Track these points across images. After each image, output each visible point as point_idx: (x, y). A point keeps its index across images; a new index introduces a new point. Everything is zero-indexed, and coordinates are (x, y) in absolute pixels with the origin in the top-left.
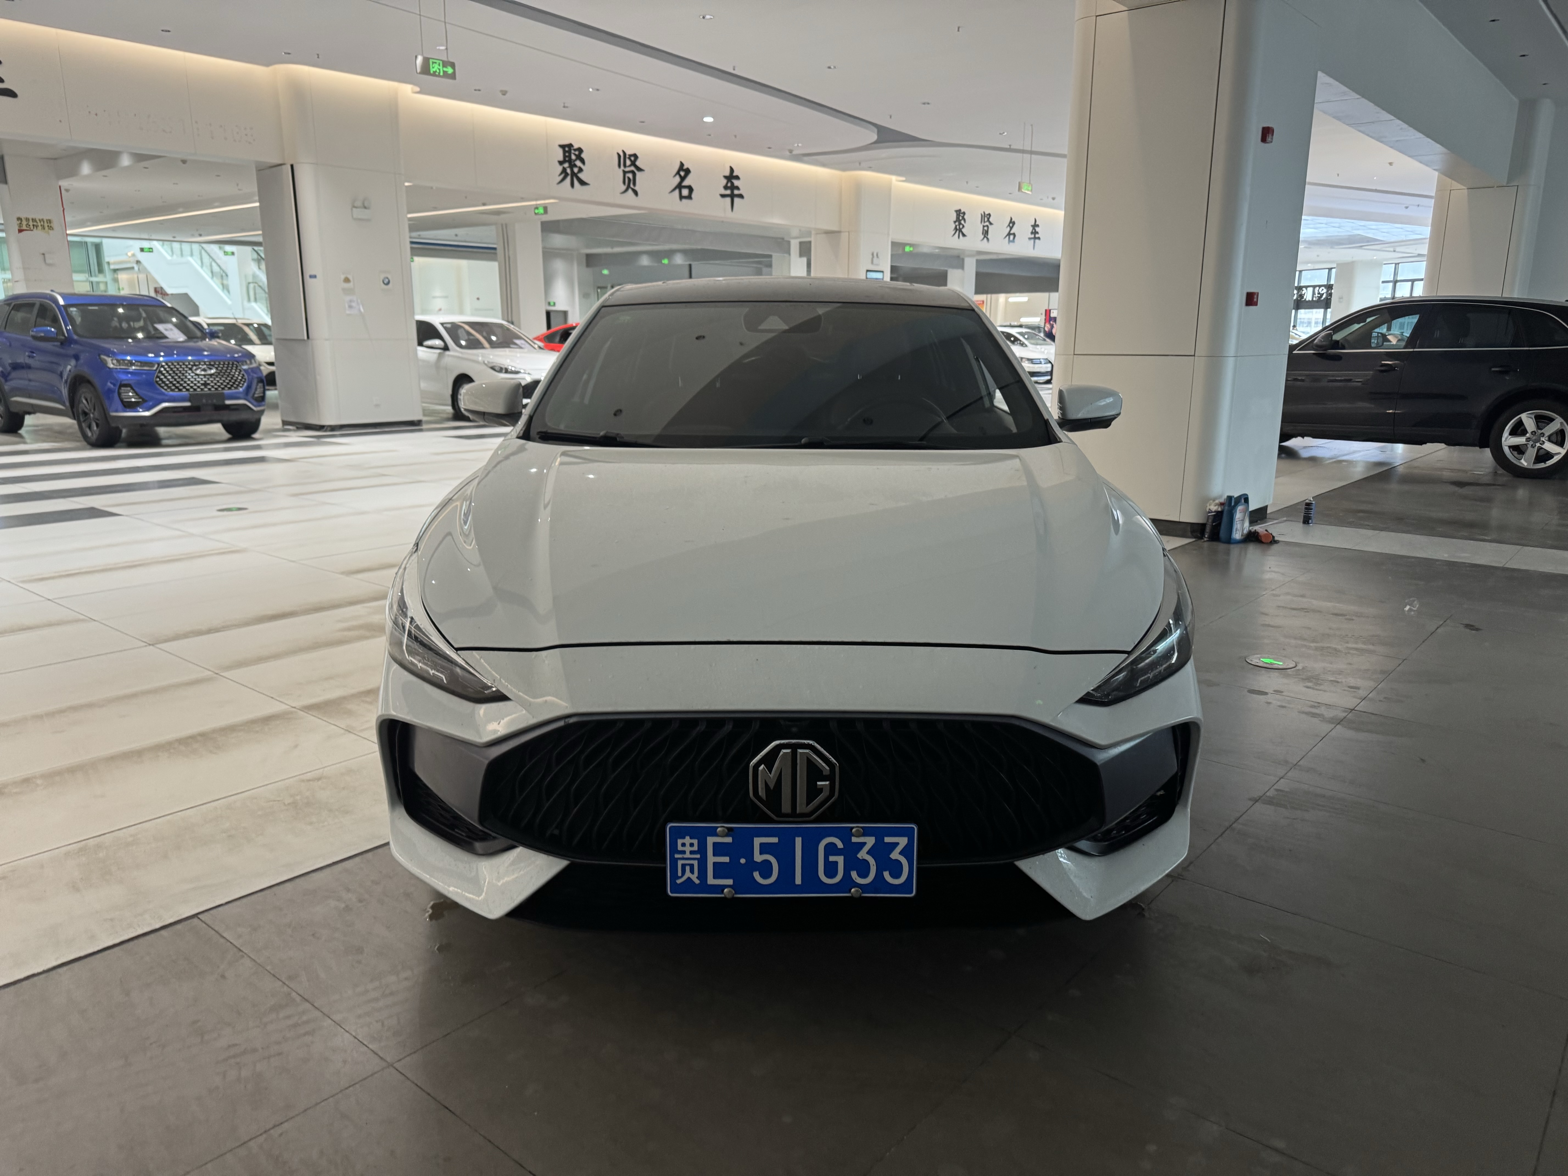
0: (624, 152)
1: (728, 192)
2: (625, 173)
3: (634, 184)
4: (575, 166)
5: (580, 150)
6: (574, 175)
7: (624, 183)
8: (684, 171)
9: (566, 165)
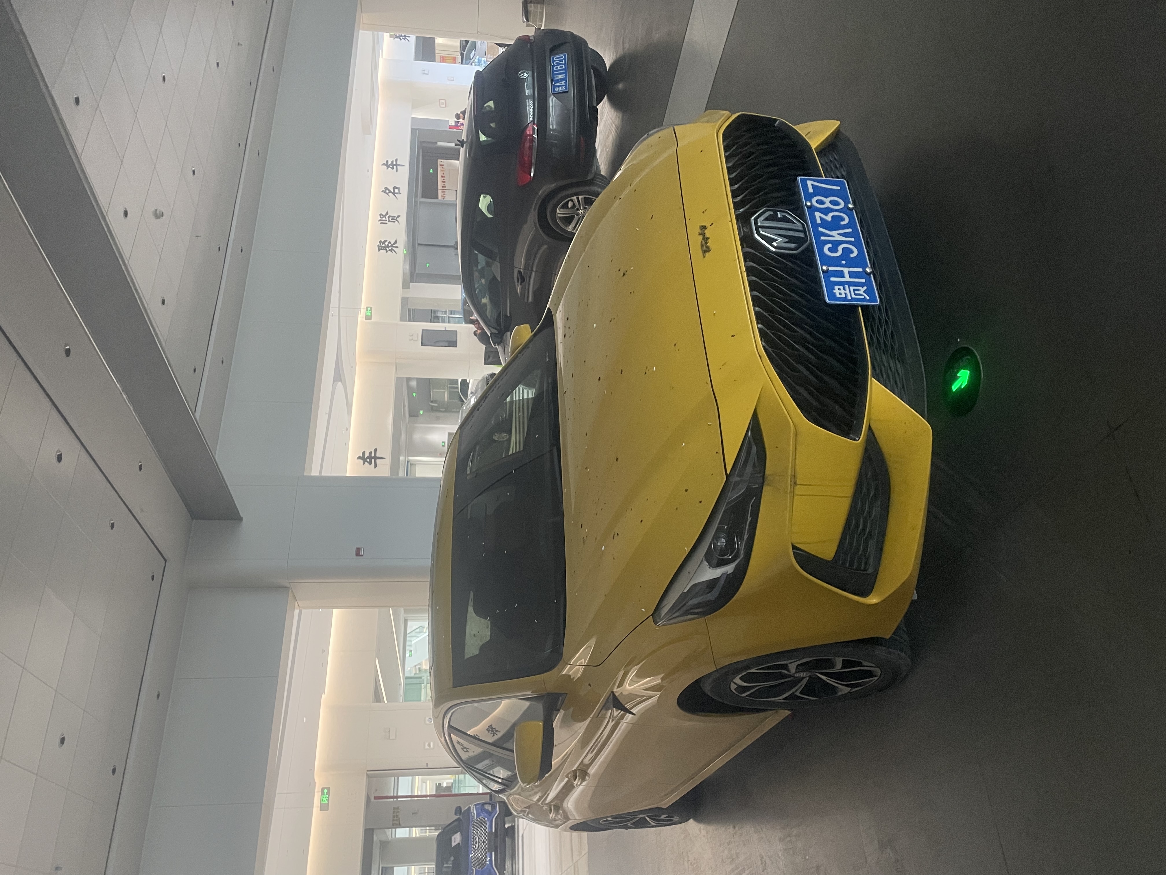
1: (395, 167)
2: (389, 221)
4: (388, 245)
5: (380, 242)
6: (392, 246)
8: (386, 191)
9: (388, 249)
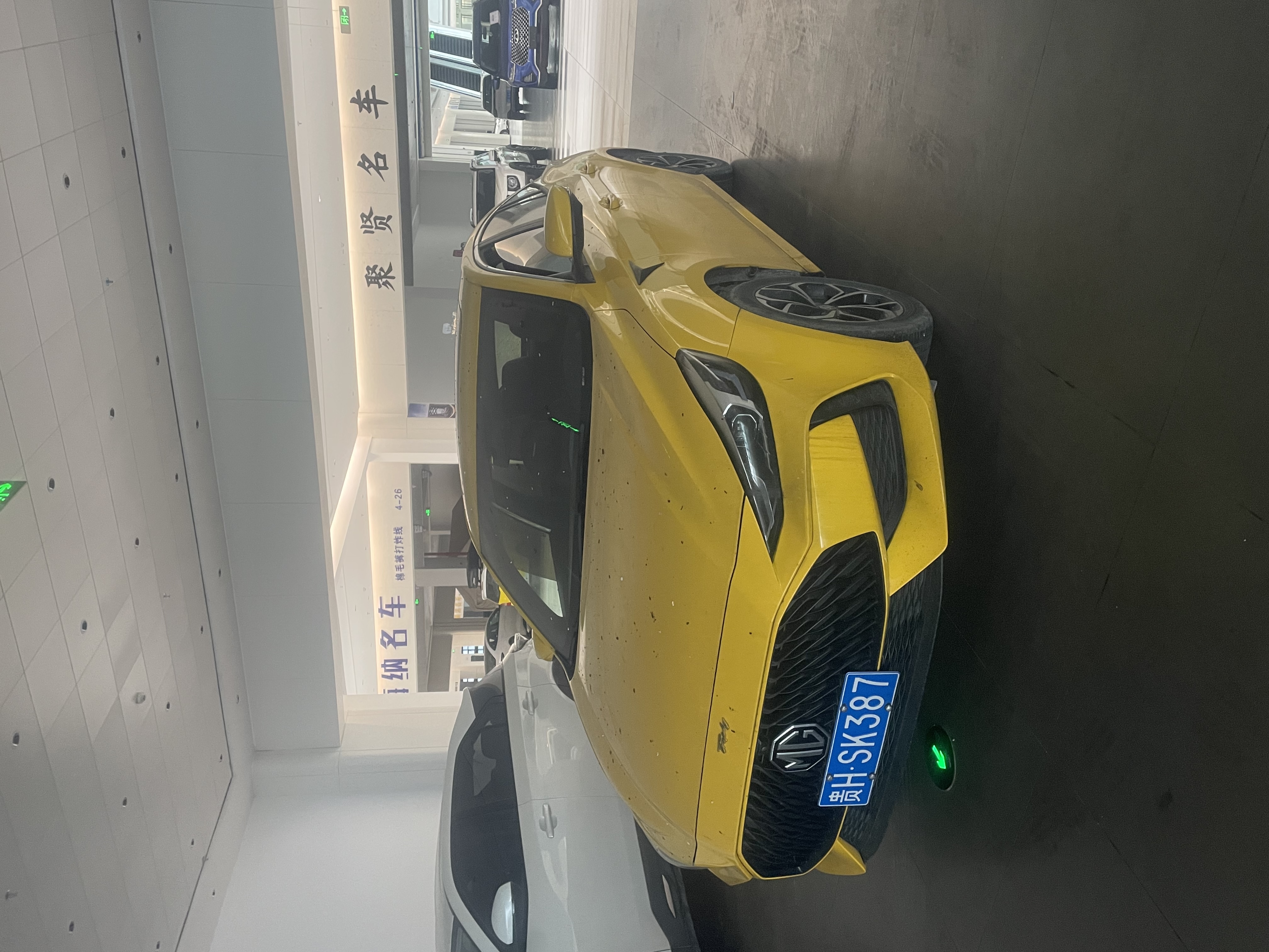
0: (362, 227)
3: (384, 218)
7: (384, 229)
